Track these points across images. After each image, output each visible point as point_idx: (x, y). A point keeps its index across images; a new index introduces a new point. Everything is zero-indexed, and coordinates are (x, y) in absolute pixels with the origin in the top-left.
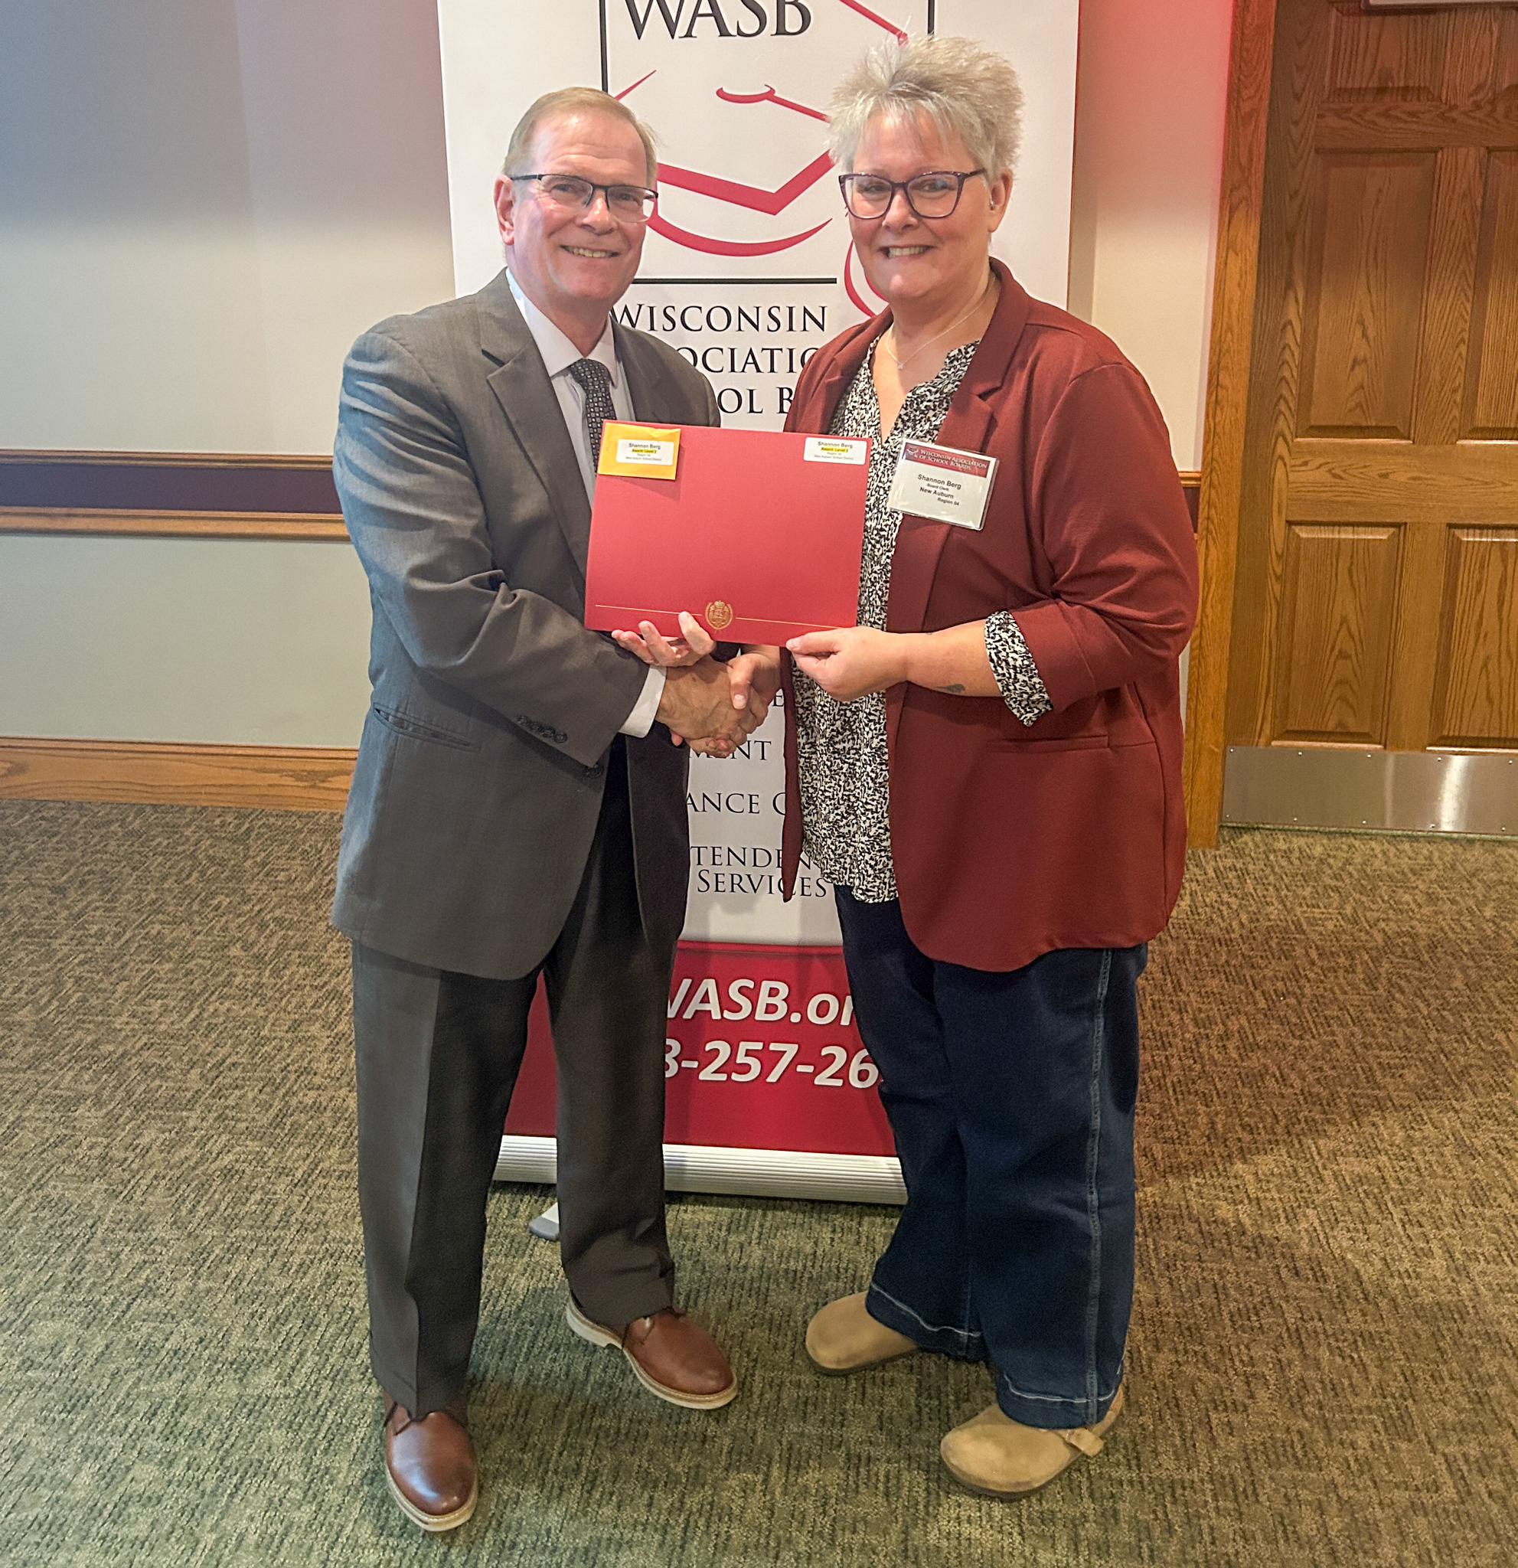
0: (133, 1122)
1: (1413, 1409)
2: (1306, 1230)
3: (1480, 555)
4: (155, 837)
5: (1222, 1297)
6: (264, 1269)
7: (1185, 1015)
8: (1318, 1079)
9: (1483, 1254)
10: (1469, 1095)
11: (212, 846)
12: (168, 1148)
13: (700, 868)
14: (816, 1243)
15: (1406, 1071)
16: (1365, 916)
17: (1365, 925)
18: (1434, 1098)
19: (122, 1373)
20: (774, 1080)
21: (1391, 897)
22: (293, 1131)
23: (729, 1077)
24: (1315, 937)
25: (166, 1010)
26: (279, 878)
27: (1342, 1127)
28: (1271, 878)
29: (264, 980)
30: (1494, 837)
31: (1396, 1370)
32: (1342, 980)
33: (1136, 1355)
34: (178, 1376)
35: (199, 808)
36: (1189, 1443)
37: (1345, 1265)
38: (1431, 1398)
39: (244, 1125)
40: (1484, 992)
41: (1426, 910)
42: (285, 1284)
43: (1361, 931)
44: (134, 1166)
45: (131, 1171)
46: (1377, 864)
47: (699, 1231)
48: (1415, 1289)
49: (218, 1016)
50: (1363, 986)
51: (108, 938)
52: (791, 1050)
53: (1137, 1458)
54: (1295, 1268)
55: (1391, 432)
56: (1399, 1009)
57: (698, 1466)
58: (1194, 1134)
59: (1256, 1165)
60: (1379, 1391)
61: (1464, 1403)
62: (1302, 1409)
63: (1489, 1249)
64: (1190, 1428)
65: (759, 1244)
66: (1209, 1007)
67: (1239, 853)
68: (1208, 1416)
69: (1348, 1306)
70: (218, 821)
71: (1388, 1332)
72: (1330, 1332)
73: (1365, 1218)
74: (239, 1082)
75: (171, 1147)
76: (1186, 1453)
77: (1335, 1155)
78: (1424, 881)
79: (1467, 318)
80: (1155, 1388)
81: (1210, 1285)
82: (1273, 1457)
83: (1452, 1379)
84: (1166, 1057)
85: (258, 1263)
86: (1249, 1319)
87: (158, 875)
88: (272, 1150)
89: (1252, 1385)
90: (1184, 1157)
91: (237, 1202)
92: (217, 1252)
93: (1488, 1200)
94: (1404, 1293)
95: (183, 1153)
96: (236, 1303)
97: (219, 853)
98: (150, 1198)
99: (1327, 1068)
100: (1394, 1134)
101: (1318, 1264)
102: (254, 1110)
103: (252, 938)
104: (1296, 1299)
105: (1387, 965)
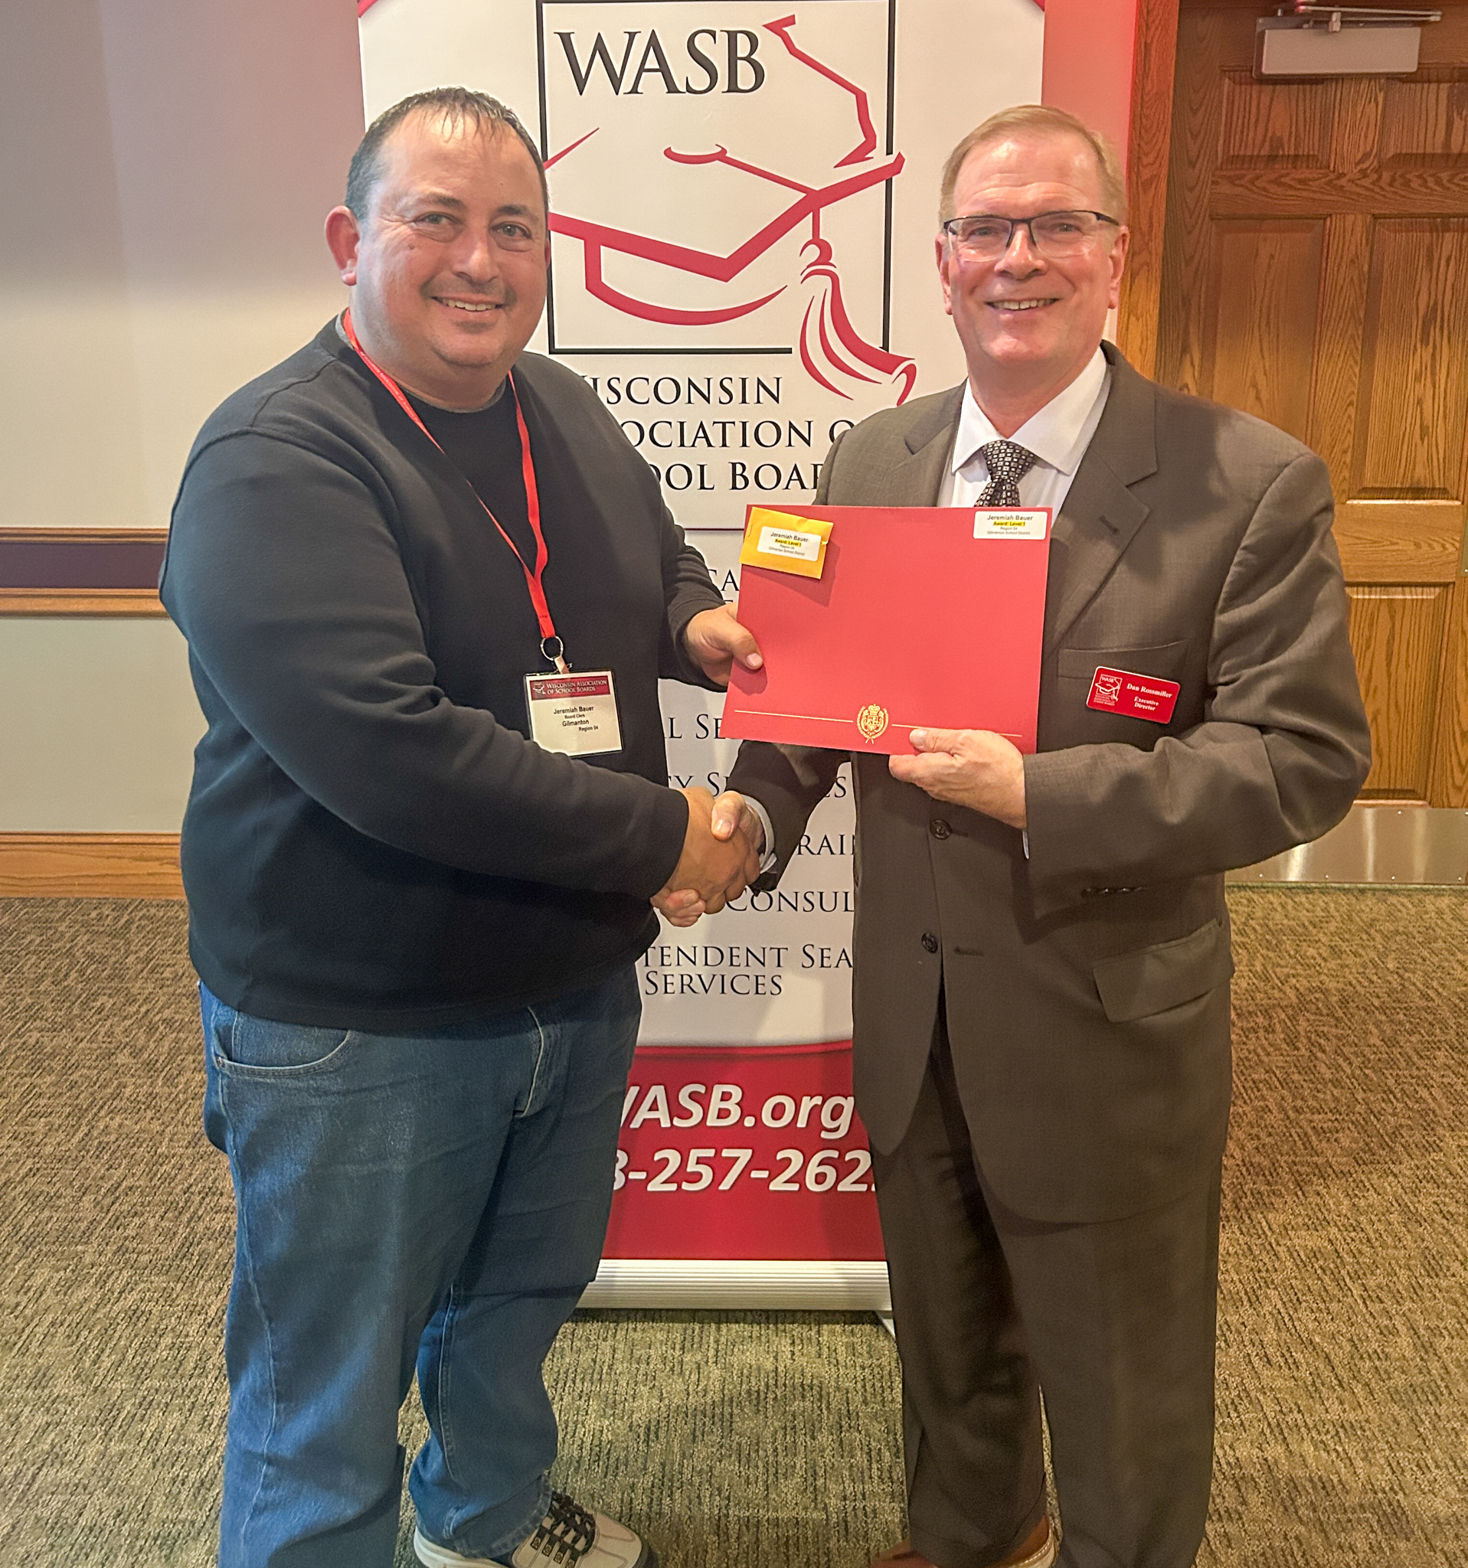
0: (23, 1261)
1: (1404, 1503)
2: (1269, 1313)
3: (1370, 612)
4: (26, 933)
6: (183, 1426)
8: (1257, 1148)
9: (1446, 1328)
10: (1404, 1157)
11: (90, 942)
12: (64, 1289)
13: (648, 969)
14: (775, 1358)
15: (1339, 1135)
16: (1275, 972)
17: (1277, 981)
18: (1371, 1163)
20: (727, 1188)
21: (1297, 952)
22: (201, 1262)
23: (679, 1186)
25: (50, 1129)
26: (166, 974)
27: (1290, 1202)
29: (157, 1090)
30: (1383, 886)
31: (1382, 1461)
32: (1264, 1041)
35: (72, 901)
37: (1314, 1349)
38: (1422, 1490)
39: (147, 1257)
40: (1401, 1047)
41: (1333, 964)
42: (207, 1442)
43: (1274, 988)
44: (27, 1311)
45: (25, 1317)
46: (1278, 916)
47: (652, 1352)
48: (1386, 1371)
49: (110, 1134)
50: (1284, 1046)
52: (744, 1155)
54: (1266, 1355)
56: (1323, 1069)
60: (1367, 1487)
61: (1453, 1491)
62: (1296, 1512)
63: (1450, 1323)
65: (716, 1362)
69: (1323, 1394)
70: (94, 914)
71: (1367, 1421)
72: (1310, 1425)
74: (139, 1208)
75: (68, 1287)
77: (1286, 1229)
78: (1325, 934)
79: (1356, 381)
83: (1437, 1467)
85: (175, 1419)
86: (1229, 1416)
87: (32, 976)
88: (180, 1285)
89: (1243, 1490)
91: (143, 1350)
92: (129, 1408)
93: (1441, 1270)
94: (1377, 1376)
95: (81, 1294)
96: (154, 1467)
97: (97, 948)
98: (49, 1349)
99: (1262, 1135)
100: (1338, 1204)
101: (1289, 1350)
102: (157, 1240)
103: (141, 1043)
104: (1272, 1390)
105: (1305, 1024)
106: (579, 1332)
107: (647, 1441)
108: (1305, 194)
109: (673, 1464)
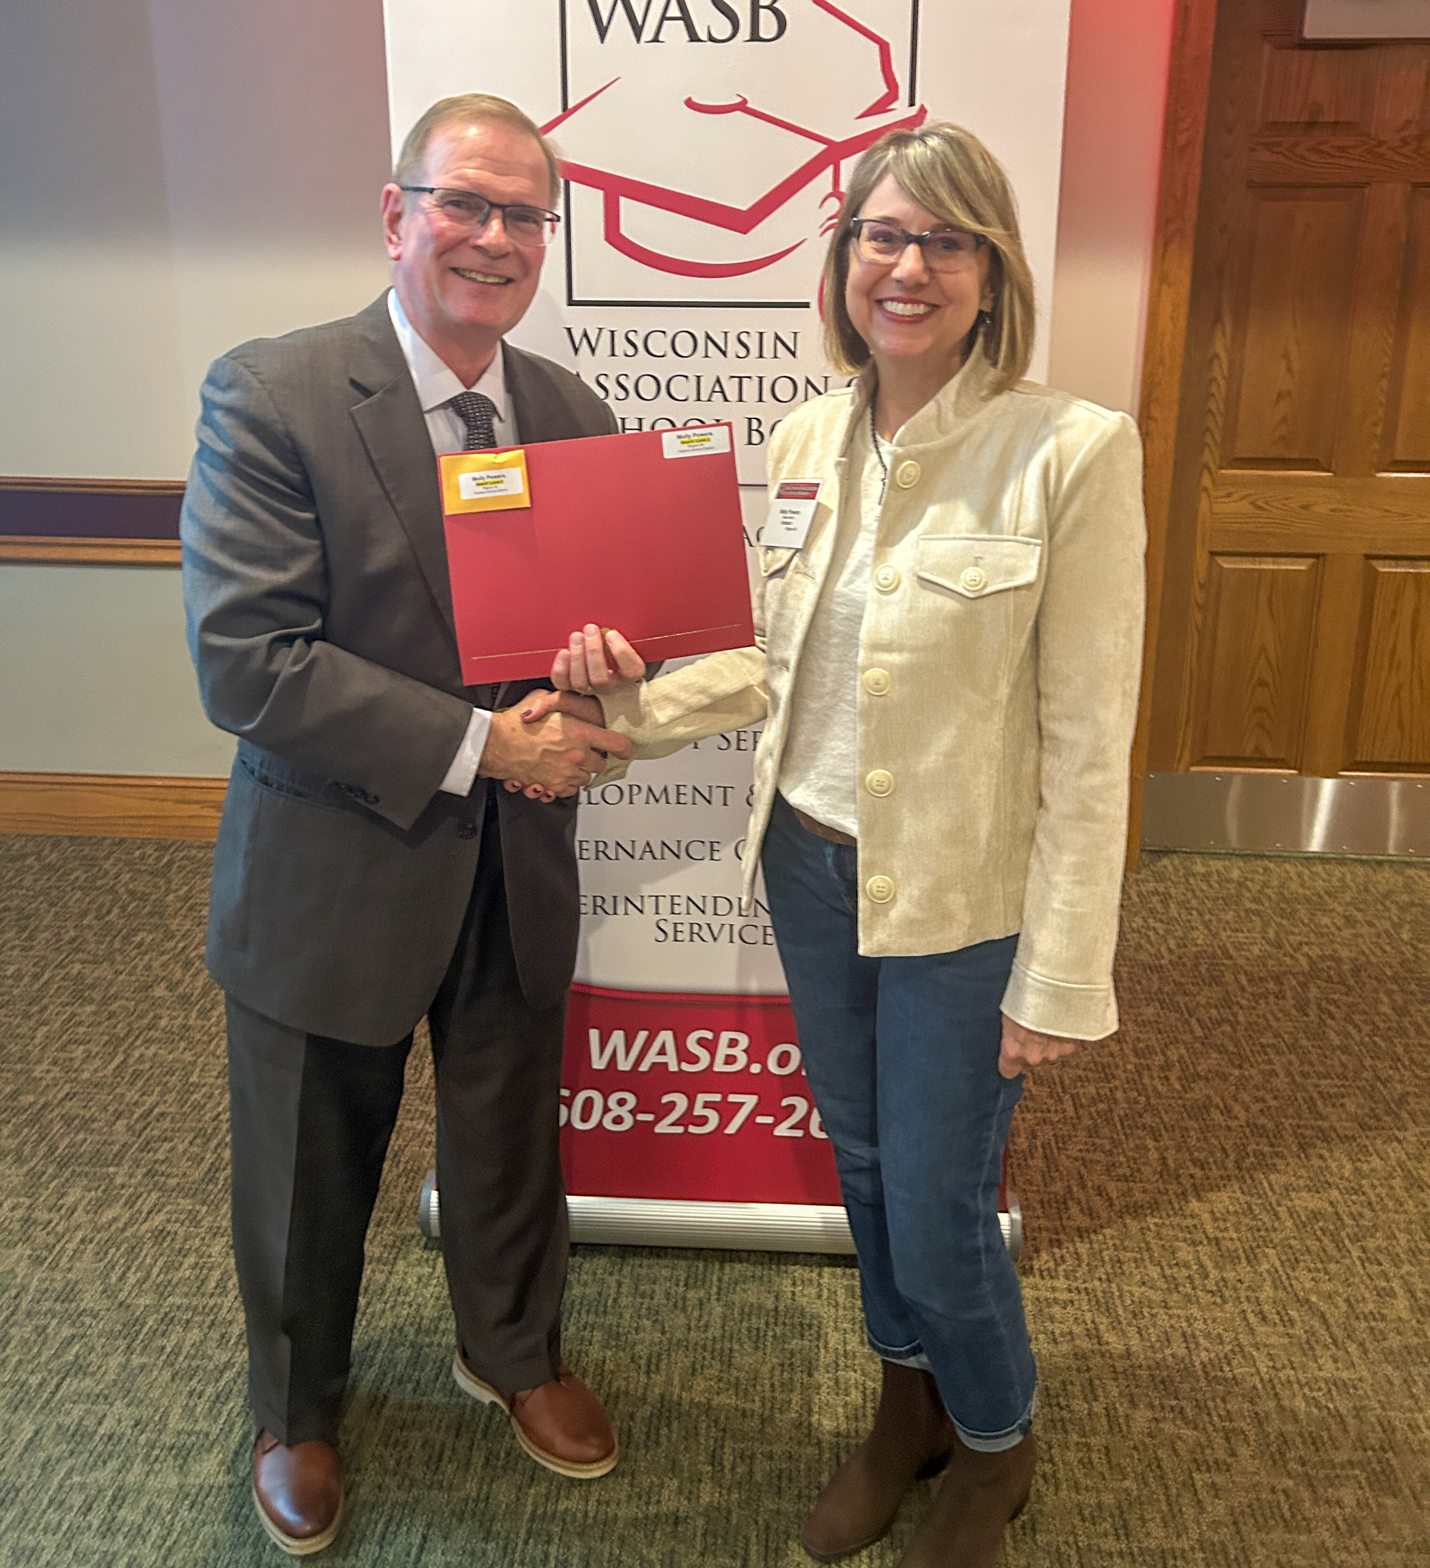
0: (57, 1180)
1: (1394, 1462)
2: (1268, 1271)
3: (1394, 584)
4: (72, 870)
5: (1193, 1346)
6: (201, 1342)
7: (1124, 1045)
8: (1262, 1111)
10: (1410, 1124)
11: (132, 880)
12: (95, 1208)
13: (658, 917)
14: (777, 1298)
15: (1346, 1100)
16: (1289, 940)
17: (1291, 949)
18: (1376, 1128)
19: (53, 1462)
20: (734, 1132)
21: (1310, 920)
23: (687, 1129)
24: (1242, 962)
25: (88, 1057)
27: (1290, 1160)
28: (1194, 902)
29: (191, 1022)
30: (1405, 859)
31: (1373, 1420)
32: (1275, 1008)
33: (1112, 1412)
34: (114, 1464)
35: (117, 840)
36: (1176, 1509)
37: (1312, 1308)
38: (1412, 1450)
39: (175, 1181)
40: (1411, 1016)
41: (1347, 933)
42: (225, 1358)
43: (1287, 955)
44: (60, 1229)
45: (57, 1234)
46: (1293, 886)
47: (656, 1287)
48: (1383, 1332)
49: (144, 1062)
50: (1293, 1012)
51: (26, 980)
52: (750, 1101)
53: (1125, 1527)
54: (1261, 1312)
55: (1314, 465)
56: (1332, 1035)
57: (672, 1552)
58: (1147, 1171)
59: (1211, 1202)
60: (1358, 1444)
62: (1285, 1466)
64: (1174, 1491)
65: (718, 1300)
66: (1146, 1036)
67: (1160, 877)
68: (1192, 1478)
69: (1318, 1352)
70: (137, 853)
71: (1360, 1380)
72: (1304, 1381)
73: (1324, 1257)
74: (169, 1134)
75: (99, 1206)
76: (1172, 1517)
77: (1289, 1190)
78: (1340, 903)
79: (1391, 352)
80: (1135, 1448)
81: (1179, 1333)
82: (1261, 1520)
84: (1111, 1090)
85: (195, 1335)
86: (1222, 1370)
87: (77, 911)
88: (205, 1208)
89: (1234, 1442)
90: (1138, 1196)
91: (169, 1267)
92: (151, 1323)
94: (1373, 1337)
95: (110, 1214)
96: (173, 1380)
97: (140, 887)
98: (78, 1264)
99: (1268, 1097)
100: (1341, 1167)
101: (1284, 1308)
102: (185, 1164)
103: (178, 975)
104: (1266, 1346)
105: (1315, 990)
106: (586, 1266)
107: (648, 1372)
108: (1343, 162)
109: (672, 1394)
